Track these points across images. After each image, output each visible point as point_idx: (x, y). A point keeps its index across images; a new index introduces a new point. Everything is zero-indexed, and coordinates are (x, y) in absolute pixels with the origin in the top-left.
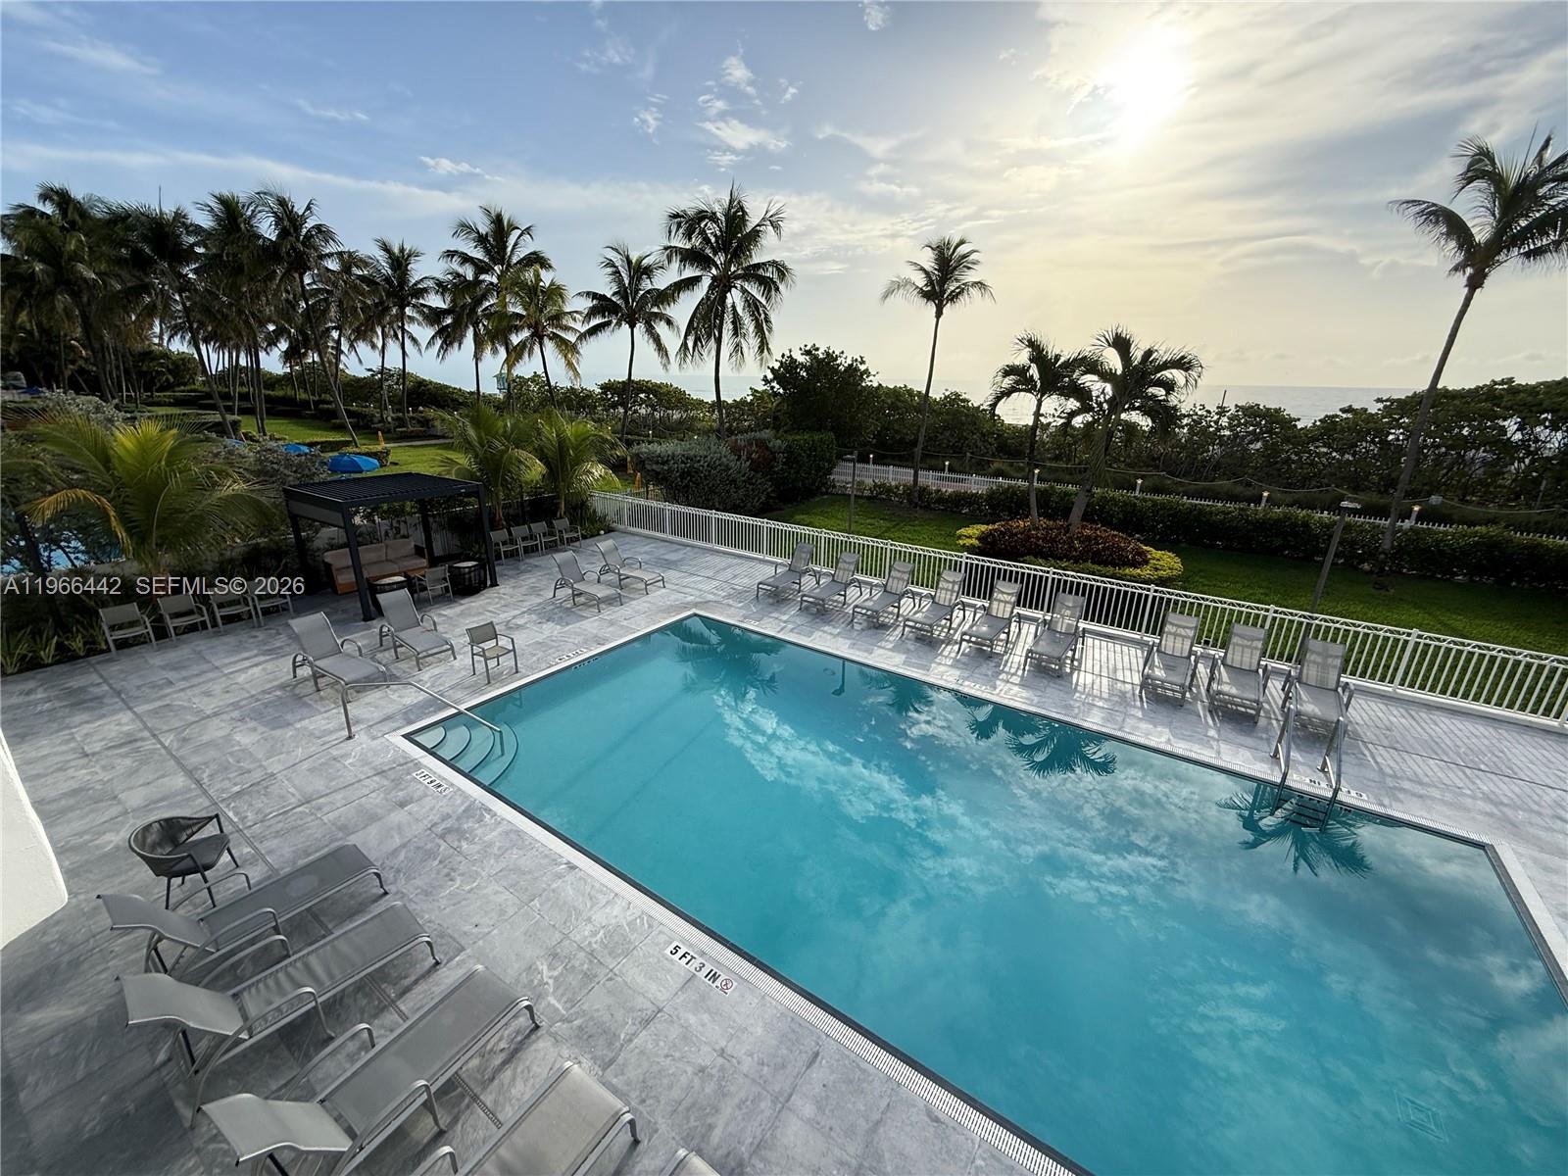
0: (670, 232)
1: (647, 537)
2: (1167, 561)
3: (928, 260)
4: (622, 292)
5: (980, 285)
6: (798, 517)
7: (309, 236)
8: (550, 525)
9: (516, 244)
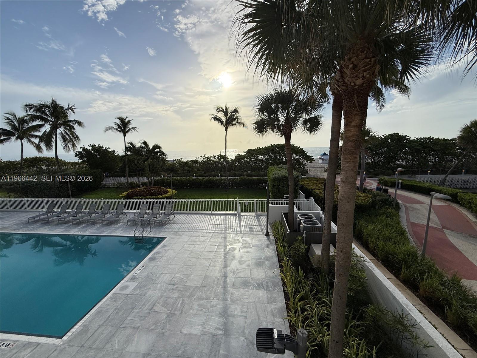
0: (27, 110)
2: (171, 191)
3: (119, 122)
4: (15, 128)
5: (133, 128)
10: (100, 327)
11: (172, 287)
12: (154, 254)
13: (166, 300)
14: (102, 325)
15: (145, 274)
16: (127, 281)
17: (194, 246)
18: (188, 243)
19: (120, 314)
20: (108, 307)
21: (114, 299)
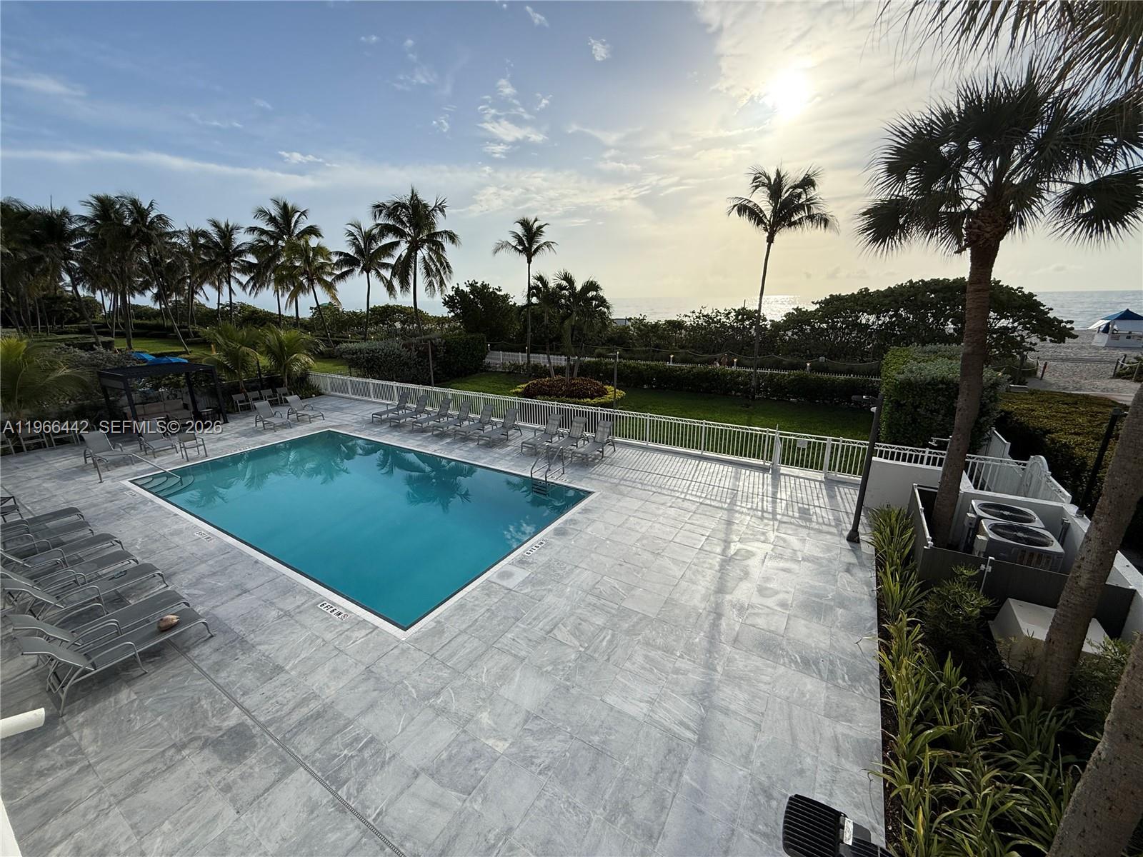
0: (375, 216)
1: (339, 397)
2: (613, 392)
3: (520, 230)
4: (359, 250)
5: (547, 244)
6: (453, 385)
7: (152, 222)
8: (275, 392)
9: (297, 222)
10: (461, 632)
11: (593, 600)
12: (566, 522)
13: (580, 624)
14: (465, 631)
15: (543, 559)
16: (512, 564)
17: (650, 524)
18: (637, 514)
19: (495, 622)
20: (477, 602)
21: (488, 589)
